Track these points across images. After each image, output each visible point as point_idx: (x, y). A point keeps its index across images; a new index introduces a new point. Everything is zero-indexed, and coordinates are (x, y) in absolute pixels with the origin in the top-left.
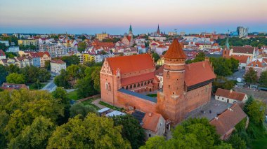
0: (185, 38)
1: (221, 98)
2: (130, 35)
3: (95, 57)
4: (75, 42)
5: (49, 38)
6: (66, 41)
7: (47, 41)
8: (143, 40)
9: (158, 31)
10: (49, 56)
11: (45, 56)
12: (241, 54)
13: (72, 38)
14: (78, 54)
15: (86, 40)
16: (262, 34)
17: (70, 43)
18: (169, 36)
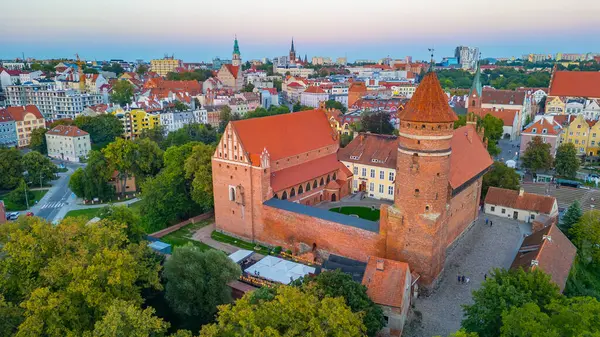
0: (352, 70)
1: (498, 210)
2: (235, 63)
3: (162, 117)
4: (101, 80)
5: (26, 70)
6: (77, 77)
7: (24, 78)
8: (263, 75)
9: (293, 55)
10: (39, 116)
11: (30, 117)
12: (498, 107)
13: (89, 70)
14: (118, 110)
15: (125, 76)
16: (504, 62)
17: (88, 82)
18: (319, 66)
